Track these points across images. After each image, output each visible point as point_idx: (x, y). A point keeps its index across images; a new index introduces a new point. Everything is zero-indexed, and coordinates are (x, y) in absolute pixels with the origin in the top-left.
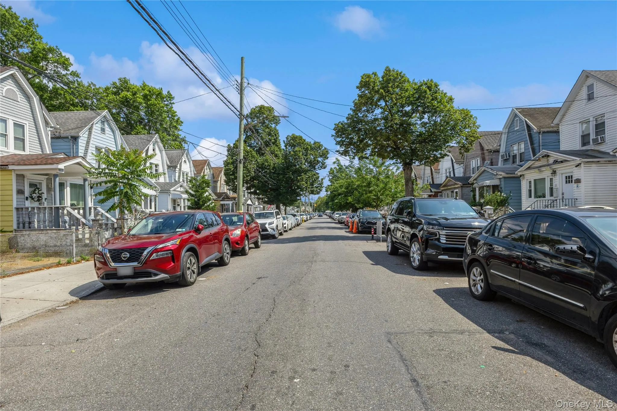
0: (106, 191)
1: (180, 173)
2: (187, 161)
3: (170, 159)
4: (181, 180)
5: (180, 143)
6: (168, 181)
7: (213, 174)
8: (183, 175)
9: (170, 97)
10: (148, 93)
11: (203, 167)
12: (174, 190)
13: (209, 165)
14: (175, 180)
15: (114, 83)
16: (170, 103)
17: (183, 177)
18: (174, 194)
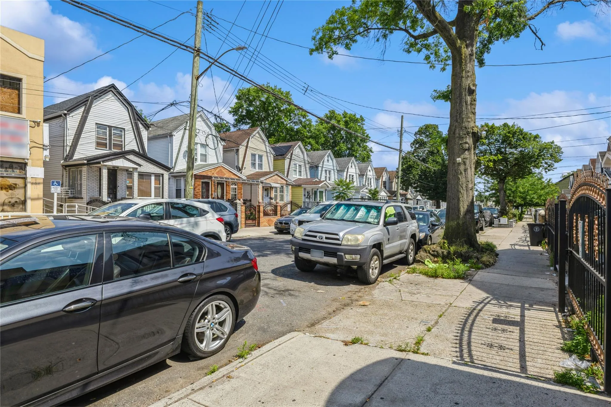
0: (336, 196)
1: (366, 179)
2: (371, 171)
3: (360, 170)
4: (367, 184)
5: (368, 152)
6: (359, 185)
7: (389, 177)
8: (368, 180)
9: (362, 119)
10: (348, 119)
11: (382, 173)
12: (362, 191)
13: (386, 171)
14: (363, 184)
15: (327, 115)
16: (362, 124)
17: (368, 181)
18: (362, 194)
